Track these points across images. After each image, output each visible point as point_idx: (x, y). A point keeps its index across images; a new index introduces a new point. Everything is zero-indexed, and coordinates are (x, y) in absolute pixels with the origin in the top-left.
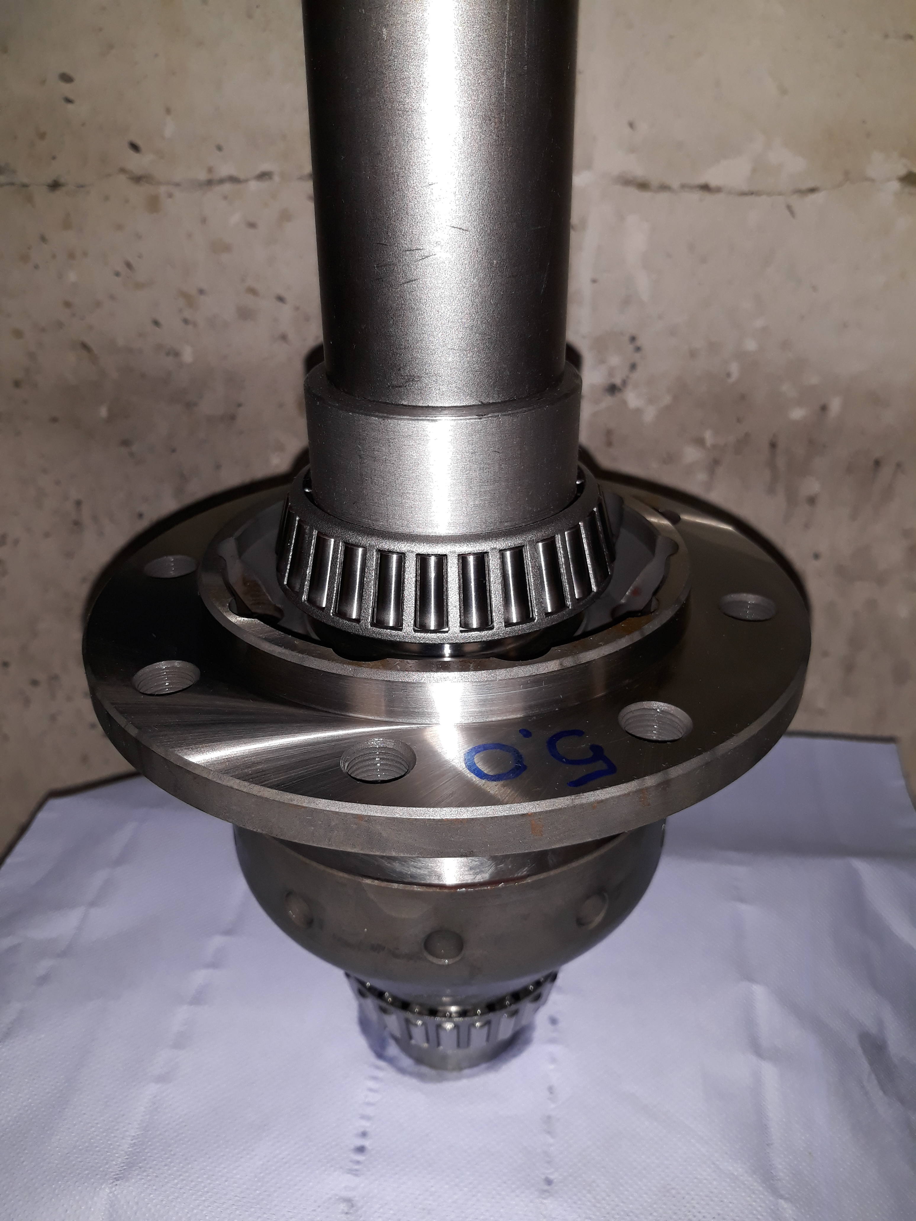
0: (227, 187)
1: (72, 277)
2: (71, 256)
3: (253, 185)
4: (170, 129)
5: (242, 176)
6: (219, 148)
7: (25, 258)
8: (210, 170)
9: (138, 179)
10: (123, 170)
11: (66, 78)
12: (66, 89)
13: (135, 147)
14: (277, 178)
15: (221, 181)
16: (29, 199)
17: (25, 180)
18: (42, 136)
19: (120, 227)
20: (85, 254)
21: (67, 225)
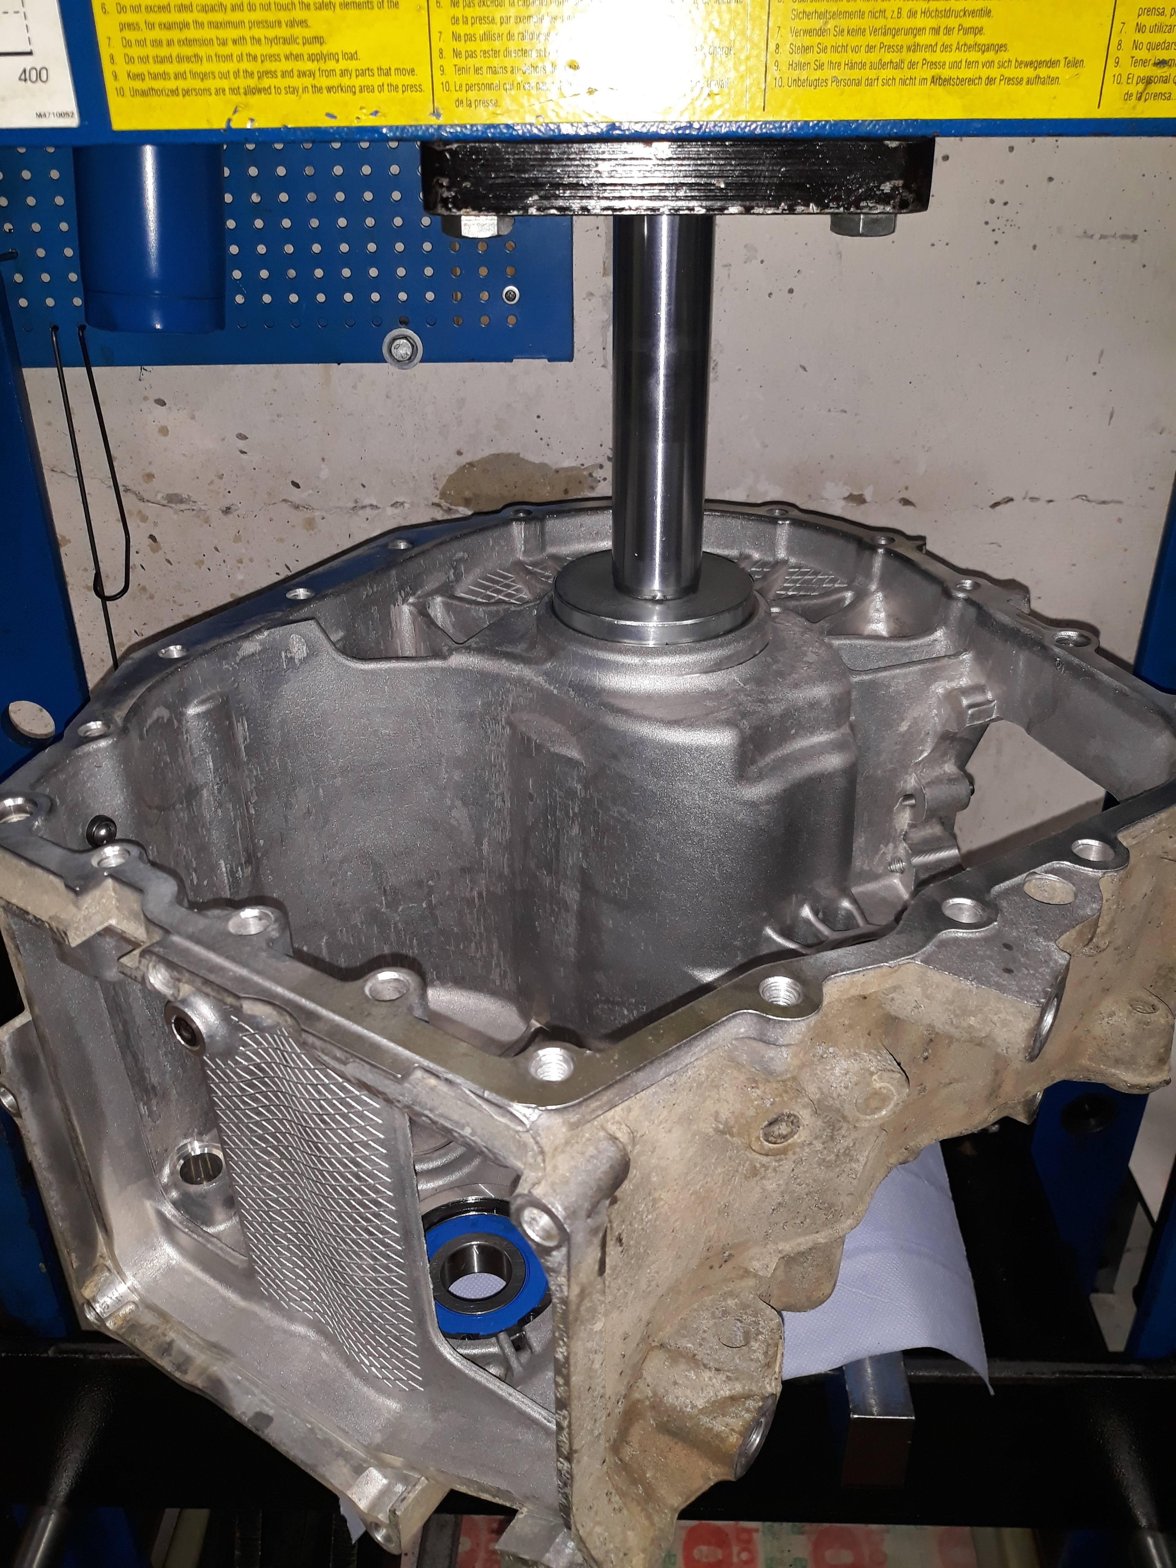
0: (368, 510)
1: (240, 577)
2: (240, 561)
3: (390, 511)
4: (324, 473)
5: (379, 506)
6: (364, 486)
7: (200, 563)
8: (356, 502)
9: (297, 507)
10: (284, 500)
11: (242, 437)
12: (241, 444)
13: (296, 485)
14: (407, 505)
15: (364, 507)
16: (207, 521)
17: (203, 508)
18: (221, 477)
19: (281, 540)
20: (251, 560)
21: (237, 539)
